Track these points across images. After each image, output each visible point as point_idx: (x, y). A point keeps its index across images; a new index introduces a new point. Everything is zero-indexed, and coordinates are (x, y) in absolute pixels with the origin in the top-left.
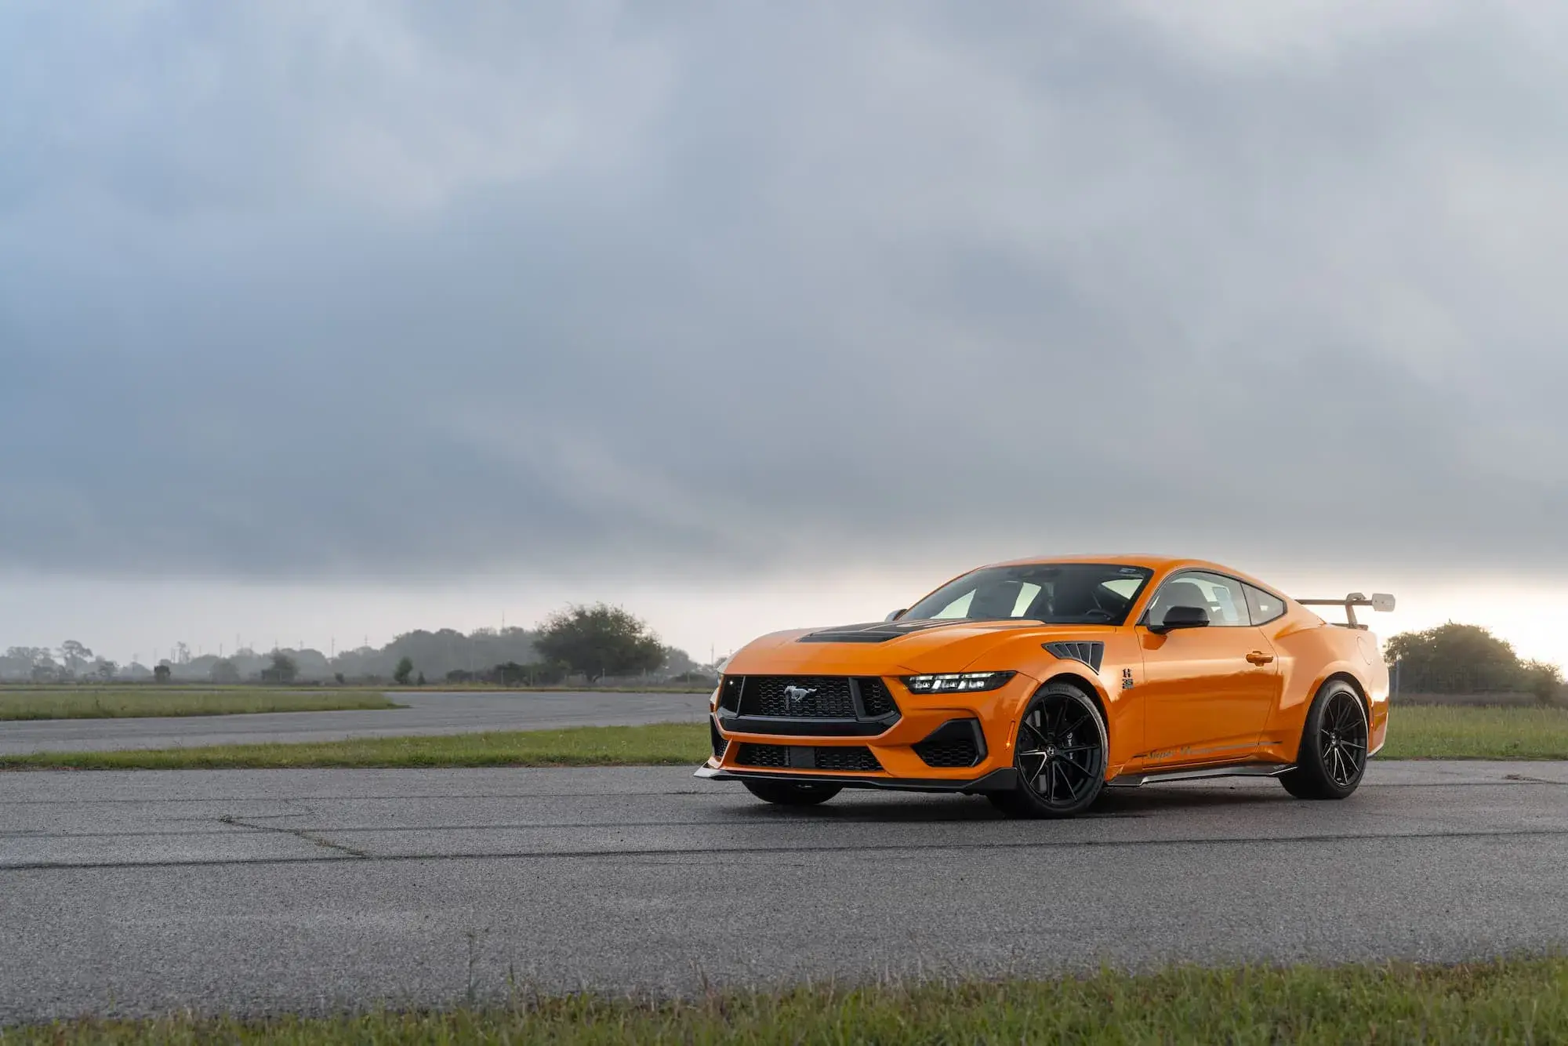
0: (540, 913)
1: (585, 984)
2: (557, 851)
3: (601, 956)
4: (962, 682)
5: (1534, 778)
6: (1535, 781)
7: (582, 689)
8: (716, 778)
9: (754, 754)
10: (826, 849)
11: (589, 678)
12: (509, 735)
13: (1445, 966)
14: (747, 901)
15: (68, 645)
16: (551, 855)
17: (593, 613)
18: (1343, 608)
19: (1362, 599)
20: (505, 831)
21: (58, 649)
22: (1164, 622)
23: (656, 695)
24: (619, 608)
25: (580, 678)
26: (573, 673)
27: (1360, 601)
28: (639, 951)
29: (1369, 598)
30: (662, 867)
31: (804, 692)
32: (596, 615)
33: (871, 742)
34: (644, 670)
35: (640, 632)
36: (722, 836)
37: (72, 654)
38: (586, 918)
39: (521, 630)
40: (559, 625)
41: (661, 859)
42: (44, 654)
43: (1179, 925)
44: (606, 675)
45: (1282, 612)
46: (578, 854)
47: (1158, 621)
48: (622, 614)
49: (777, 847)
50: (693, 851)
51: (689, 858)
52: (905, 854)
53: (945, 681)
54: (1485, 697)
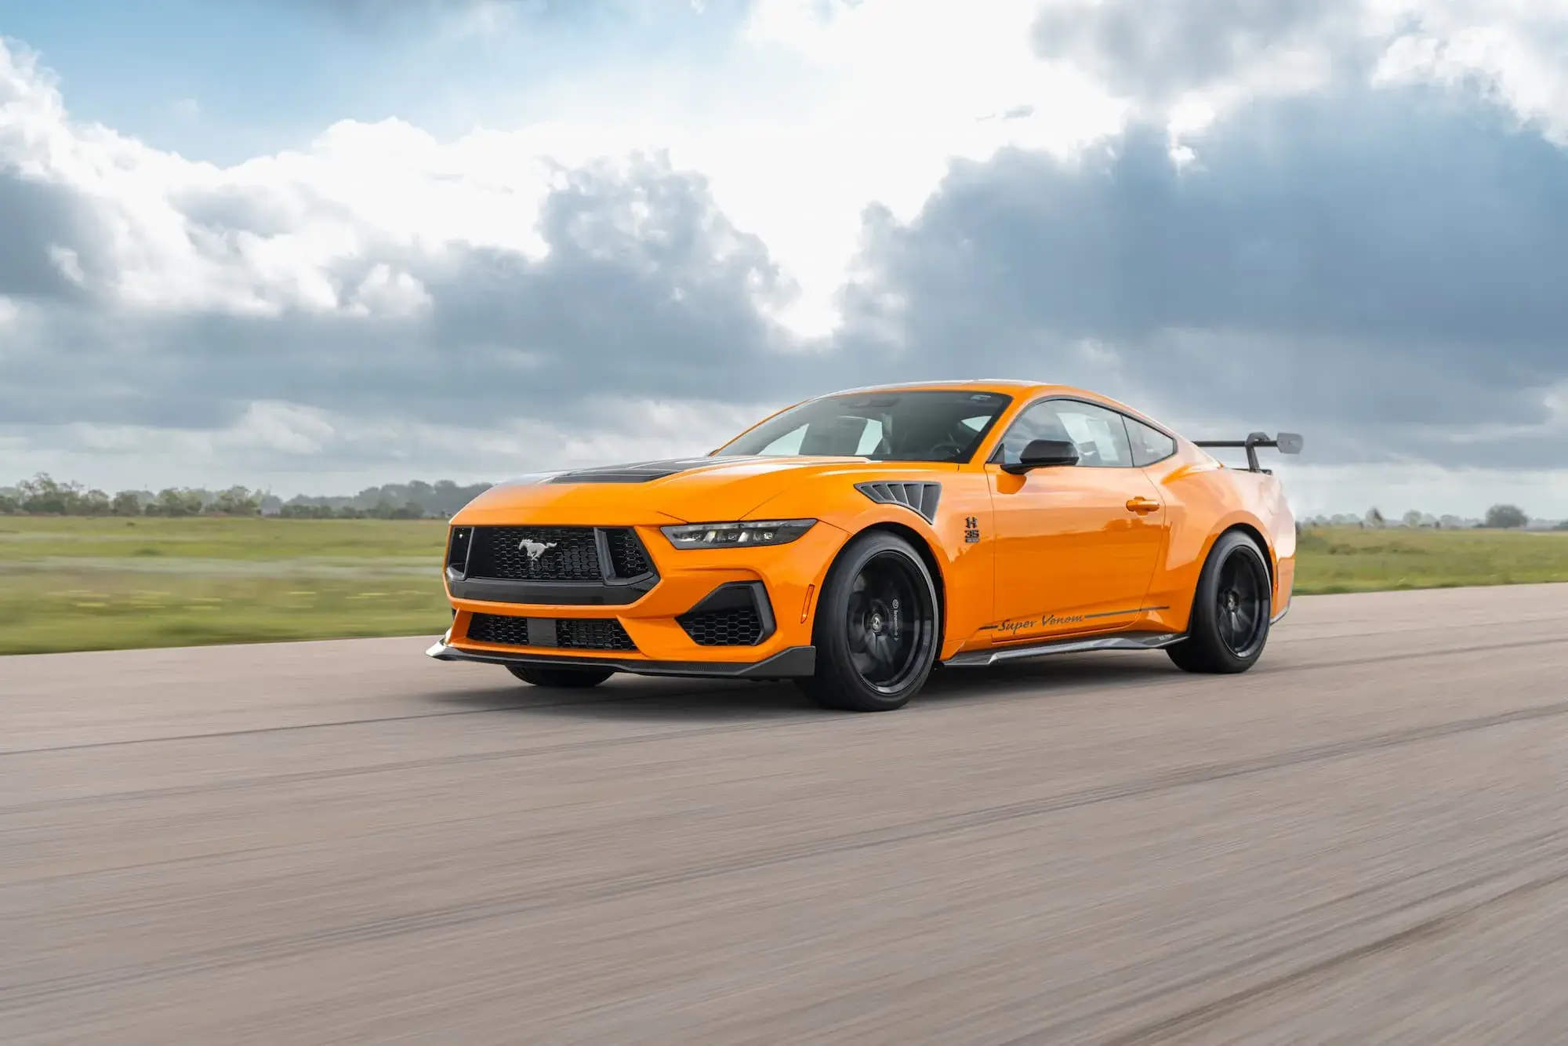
4: (744, 534)
8: (442, 657)
9: (488, 627)
18: (1243, 450)
19: (1266, 440)
22: (1021, 460)
27: (1264, 442)
29: (1273, 438)
31: (541, 548)
33: (623, 613)
45: (1171, 452)
47: (1013, 457)
53: (721, 534)
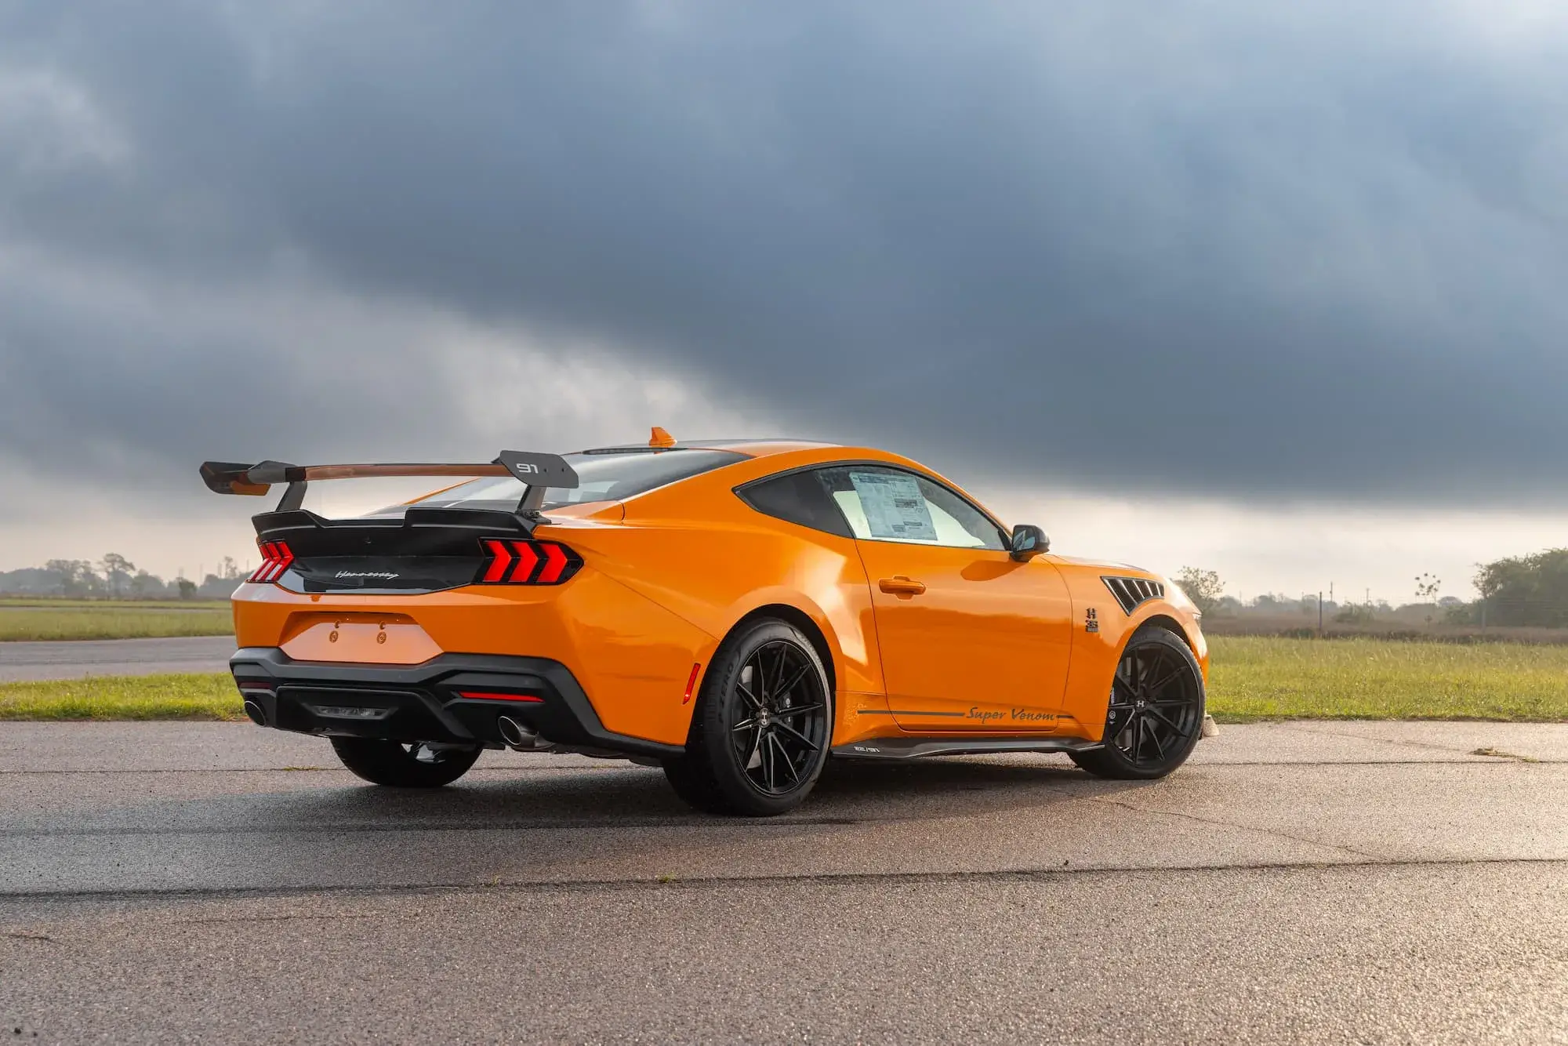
5: (1512, 752)
6: (1508, 758)
15: (109, 558)
21: (100, 563)
37: (114, 568)
42: (83, 567)
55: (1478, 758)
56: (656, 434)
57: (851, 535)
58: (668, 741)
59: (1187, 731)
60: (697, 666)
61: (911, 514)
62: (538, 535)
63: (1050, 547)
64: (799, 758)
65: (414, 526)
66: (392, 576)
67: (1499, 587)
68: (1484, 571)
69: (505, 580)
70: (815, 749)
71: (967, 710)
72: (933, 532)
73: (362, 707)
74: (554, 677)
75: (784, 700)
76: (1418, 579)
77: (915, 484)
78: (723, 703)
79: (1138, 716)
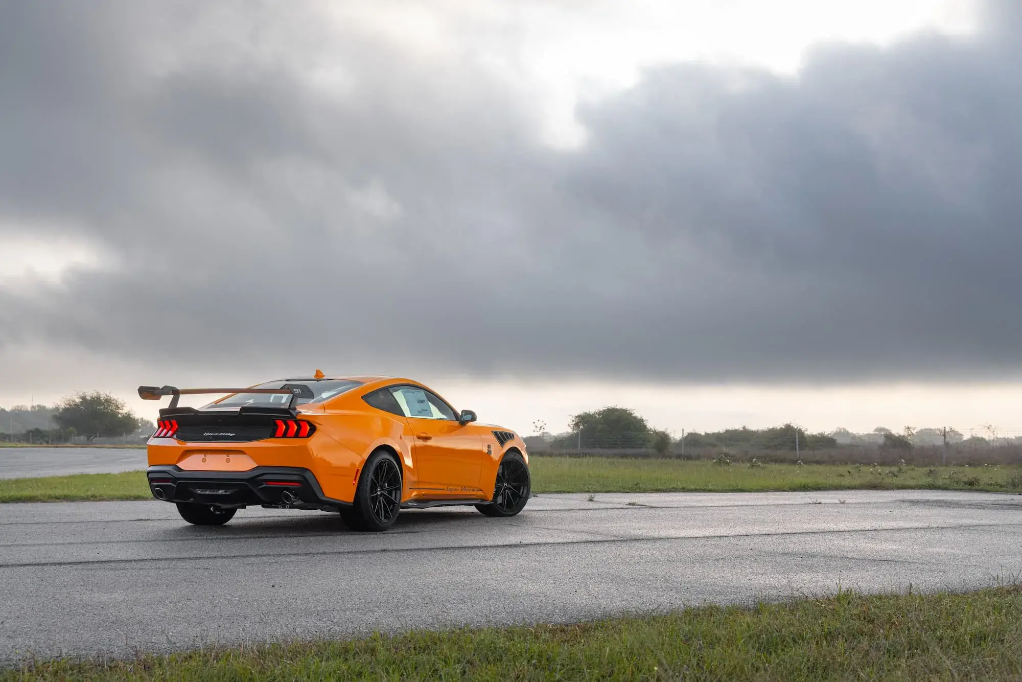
0: (41, 605)
1: (64, 650)
2: (56, 561)
3: (77, 632)
5: (643, 504)
6: (643, 506)
7: (83, 446)
10: (225, 557)
11: (88, 439)
12: (30, 480)
13: (567, 625)
14: (171, 594)
16: (51, 564)
17: (92, 398)
20: (24, 548)
23: (131, 450)
24: (108, 394)
25: (83, 438)
26: (79, 435)
28: (101, 629)
30: (122, 571)
32: (93, 399)
34: (125, 433)
35: (123, 409)
36: (160, 551)
38: (70, 607)
39: (44, 407)
40: (69, 405)
41: (122, 565)
43: (424, 603)
44: (99, 437)
46: (69, 563)
48: (110, 398)
49: (195, 556)
50: (143, 560)
51: (139, 565)
52: (272, 560)
54: (629, 451)
55: (631, 506)
56: (318, 373)
57: (404, 415)
58: (347, 501)
59: (524, 496)
60: (358, 470)
61: (423, 406)
62: (298, 418)
63: (477, 419)
64: (391, 507)
65: (244, 414)
66: (232, 435)
67: (581, 427)
68: (573, 419)
69: (285, 436)
70: (396, 503)
71: (445, 487)
72: (431, 413)
73: (219, 489)
74: (307, 475)
75: (385, 485)
76: (534, 423)
77: (423, 393)
78: (367, 485)
79: (504, 490)
